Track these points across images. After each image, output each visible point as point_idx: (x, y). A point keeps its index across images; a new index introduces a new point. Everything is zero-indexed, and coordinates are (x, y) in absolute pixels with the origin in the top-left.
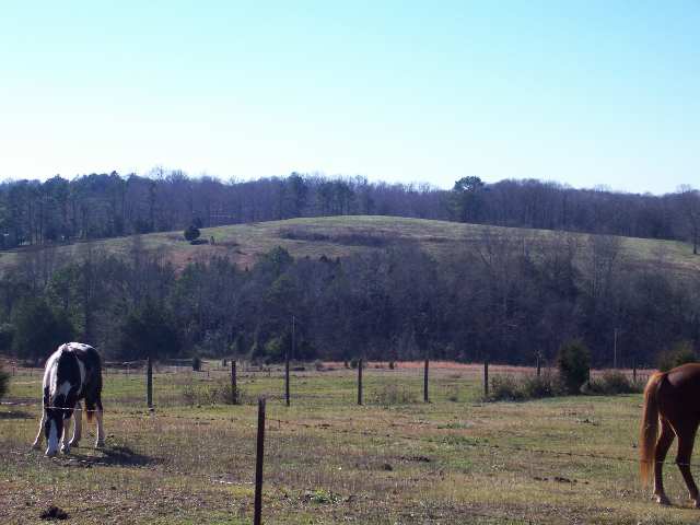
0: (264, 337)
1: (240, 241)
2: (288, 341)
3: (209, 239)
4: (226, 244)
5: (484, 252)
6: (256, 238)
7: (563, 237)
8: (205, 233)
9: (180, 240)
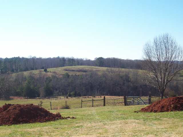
1: (56, 72)
3: (49, 71)
4: (53, 72)
5: (111, 73)
6: (60, 70)
7: (127, 70)
8: (48, 70)
9: (43, 71)
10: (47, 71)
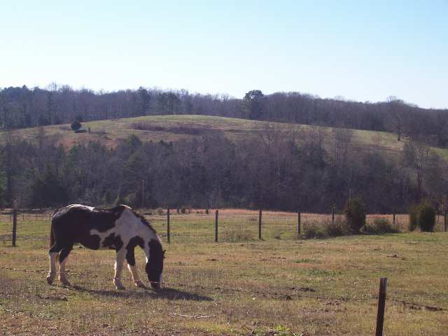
0: (124, 193)
1: (106, 132)
2: (139, 195)
3: (87, 129)
4: (98, 133)
5: (266, 139)
6: (118, 129)
7: (317, 129)
8: (85, 125)
9: (69, 130)
10: (81, 129)
